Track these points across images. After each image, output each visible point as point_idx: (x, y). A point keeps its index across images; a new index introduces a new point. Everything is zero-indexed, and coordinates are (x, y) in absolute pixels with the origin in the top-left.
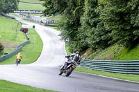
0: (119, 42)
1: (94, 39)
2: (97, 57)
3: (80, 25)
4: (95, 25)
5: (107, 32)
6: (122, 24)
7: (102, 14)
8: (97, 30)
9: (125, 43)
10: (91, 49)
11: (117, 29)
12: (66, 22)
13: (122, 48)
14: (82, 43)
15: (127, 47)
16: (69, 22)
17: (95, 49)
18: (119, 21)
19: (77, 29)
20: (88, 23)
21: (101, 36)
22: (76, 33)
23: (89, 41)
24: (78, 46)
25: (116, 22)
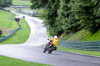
0: (85, 28)
1: (67, 26)
2: (69, 39)
3: (57, 16)
4: (68, 15)
5: (77, 21)
6: (87, 15)
7: (73, 8)
8: (69, 19)
9: (89, 29)
10: (65, 33)
11: (84, 19)
12: (47, 13)
13: (88, 32)
14: (59, 28)
15: (91, 32)
16: (49, 14)
17: (68, 33)
18: (85, 13)
19: (55, 19)
20: (63, 14)
21: (72, 23)
22: (54, 22)
23: (64, 27)
24: (56, 31)
25: (83, 14)
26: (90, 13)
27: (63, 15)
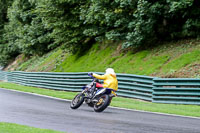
0: (63, 46)
1: (27, 42)
2: (31, 68)
3: (7, 21)
4: (29, 20)
5: (46, 32)
6: (67, 19)
7: (39, 5)
8: (31, 28)
9: (71, 48)
10: (22, 56)
11: (60, 27)
13: (68, 55)
14: (11, 47)
15: (74, 53)
17: (28, 56)
18: (64, 15)
19: (3, 27)
21: (37, 37)
22: (2, 33)
23: (20, 44)
24: (4, 52)
25: (59, 17)
26: (74, 16)
27: (20, 19)
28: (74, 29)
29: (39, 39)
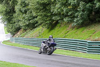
1: (25, 23)
2: (27, 36)
3: (15, 12)
4: (26, 12)
5: (34, 18)
7: (31, 4)
8: (27, 16)
9: (47, 26)
10: (22, 30)
11: (41, 15)
12: (4, 9)
13: (45, 29)
14: (16, 25)
15: (48, 28)
16: (7, 10)
17: (25, 30)
19: (12, 15)
22: (12, 18)
23: (21, 24)
24: (13, 28)
25: (40, 10)
26: (48, 10)
27: (21, 11)
28: (48, 16)
29: (31, 21)
